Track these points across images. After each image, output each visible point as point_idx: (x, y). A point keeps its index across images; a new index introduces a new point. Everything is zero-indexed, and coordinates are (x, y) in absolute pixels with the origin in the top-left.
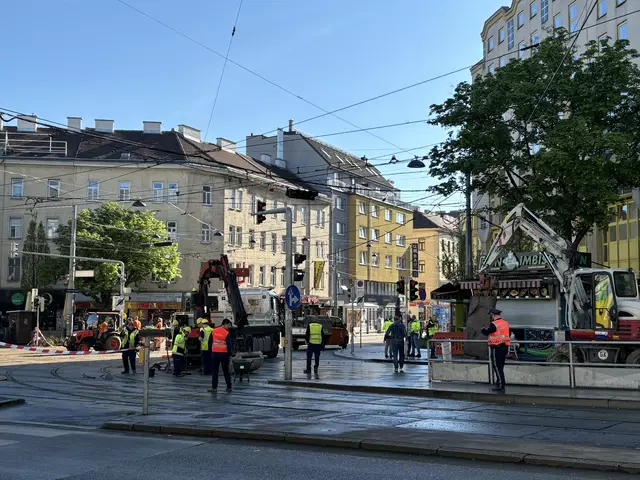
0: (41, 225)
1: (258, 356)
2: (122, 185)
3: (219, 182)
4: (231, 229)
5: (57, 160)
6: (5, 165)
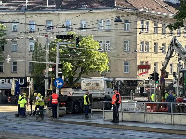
0: (40, 44)
2: (83, 22)
4: (142, 43)
5: (50, 10)
6: (26, 15)
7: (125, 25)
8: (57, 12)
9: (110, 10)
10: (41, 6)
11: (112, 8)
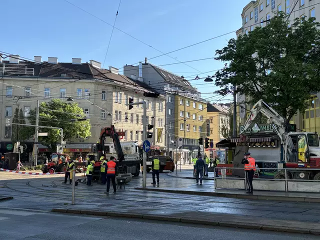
0: (21, 110)
1: (129, 176)
2: (62, 90)
3: (110, 89)
4: (116, 112)
5: (29, 77)
6: (3, 80)
7: (103, 95)
8: (36, 79)
9: (89, 81)
10: (19, 72)
11: (91, 79)
